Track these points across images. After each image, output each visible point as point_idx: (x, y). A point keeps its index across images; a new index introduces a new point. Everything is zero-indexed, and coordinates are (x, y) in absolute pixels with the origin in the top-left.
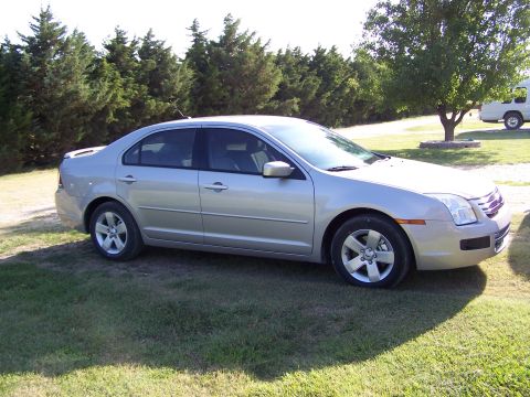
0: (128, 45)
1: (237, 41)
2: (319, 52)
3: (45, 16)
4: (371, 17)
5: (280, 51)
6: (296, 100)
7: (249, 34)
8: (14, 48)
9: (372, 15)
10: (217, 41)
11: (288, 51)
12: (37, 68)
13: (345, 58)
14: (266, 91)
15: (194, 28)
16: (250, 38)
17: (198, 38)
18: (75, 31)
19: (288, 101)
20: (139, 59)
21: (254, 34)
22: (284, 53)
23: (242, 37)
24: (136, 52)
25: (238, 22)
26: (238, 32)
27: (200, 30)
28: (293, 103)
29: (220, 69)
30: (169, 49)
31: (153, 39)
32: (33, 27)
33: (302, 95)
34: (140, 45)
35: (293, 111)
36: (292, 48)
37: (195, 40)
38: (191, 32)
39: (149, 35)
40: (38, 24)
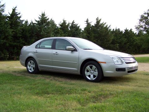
0: (66, 25)
1: (100, 25)
2: (126, 30)
3: (43, 15)
4: (142, 17)
5: (114, 29)
6: (118, 45)
7: (104, 24)
8: (34, 24)
9: (142, 16)
10: (94, 25)
11: (116, 30)
12: (39, 29)
13: (135, 33)
14: (109, 41)
15: (87, 21)
16: (104, 25)
17: (88, 24)
18: (51, 19)
19: (115, 45)
20: (70, 29)
21: (105, 23)
22: (115, 30)
23: (102, 24)
24: (69, 27)
25: (100, 20)
26: (100, 23)
27: (89, 22)
28: (117, 45)
29: (94, 34)
30: (79, 27)
31: (74, 24)
32: (39, 18)
33: (120, 43)
34: (70, 25)
35: (117, 48)
36: (117, 29)
37: (87, 25)
38: (86, 22)
39: (73, 22)
40: (41, 17)
